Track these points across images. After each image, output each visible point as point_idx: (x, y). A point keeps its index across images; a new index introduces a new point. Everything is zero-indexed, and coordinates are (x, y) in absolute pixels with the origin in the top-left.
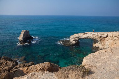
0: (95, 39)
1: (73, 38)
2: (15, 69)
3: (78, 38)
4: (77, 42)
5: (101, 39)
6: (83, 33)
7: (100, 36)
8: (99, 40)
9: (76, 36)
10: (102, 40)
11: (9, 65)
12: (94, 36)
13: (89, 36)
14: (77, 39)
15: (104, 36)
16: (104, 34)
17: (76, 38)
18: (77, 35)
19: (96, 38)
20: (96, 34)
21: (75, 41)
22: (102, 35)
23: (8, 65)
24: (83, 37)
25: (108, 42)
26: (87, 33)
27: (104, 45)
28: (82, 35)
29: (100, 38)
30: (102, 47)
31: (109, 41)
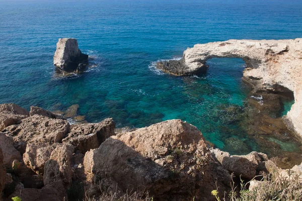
0: (251, 57)
1: (192, 56)
2: (72, 136)
3: (206, 55)
4: (202, 65)
5: (269, 57)
6: (220, 43)
7: (268, 51)
8: (263, 60)
9: (200, 49)
10: (271, 59)
11: (55, 129)
12: (251, 50)
13: (235, 51)
14: (202, 58)
15: (277, 50)
16: (276, 45)
17: (201, 55)
18: (203, 48)
19: (256, 55)
20: (256, 44)
21: (196, 63)
22: (272, 48)
23: (52, 127)
24: (219, 54)
25: (288, 64)
26: (230, 41)
27: (276, 72)
28: (216, 49)
29: (267, 54)
30: (271, 77)
31: (293, 62)
